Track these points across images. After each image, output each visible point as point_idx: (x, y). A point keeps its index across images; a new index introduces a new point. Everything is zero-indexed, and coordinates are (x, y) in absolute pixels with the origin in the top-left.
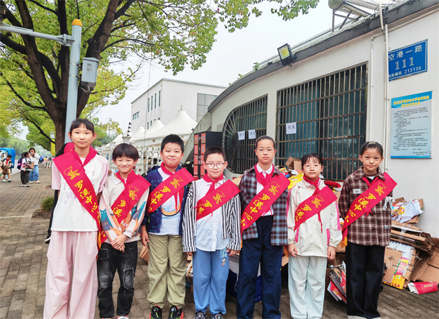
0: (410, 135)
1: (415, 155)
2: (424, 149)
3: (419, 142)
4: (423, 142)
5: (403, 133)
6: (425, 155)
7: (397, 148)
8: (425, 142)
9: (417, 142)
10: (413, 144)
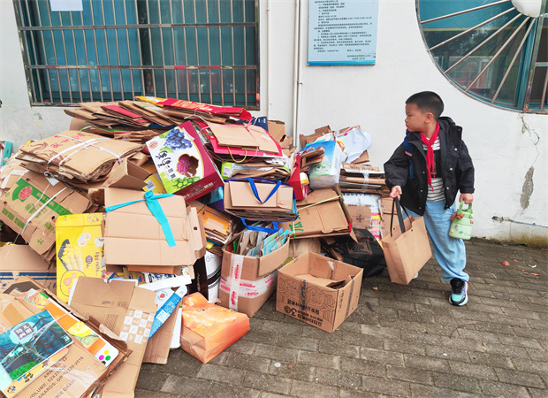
0: (342, 26)
1: (350, 59)
2: (365, 50)
3: (358, 38)
4: (364, 39)
5: (331, 22)
6: (367, 59)
7: (319, 49)
8: (368, 38)
9: (354, 39)
10: (348, 42)
